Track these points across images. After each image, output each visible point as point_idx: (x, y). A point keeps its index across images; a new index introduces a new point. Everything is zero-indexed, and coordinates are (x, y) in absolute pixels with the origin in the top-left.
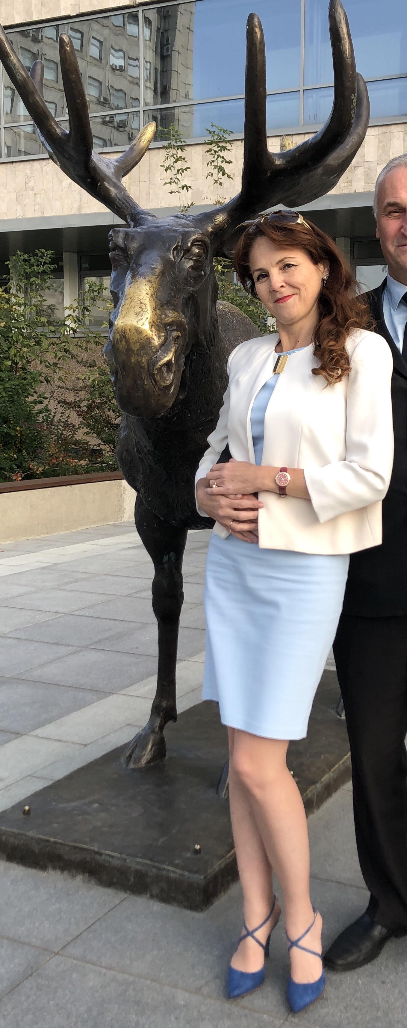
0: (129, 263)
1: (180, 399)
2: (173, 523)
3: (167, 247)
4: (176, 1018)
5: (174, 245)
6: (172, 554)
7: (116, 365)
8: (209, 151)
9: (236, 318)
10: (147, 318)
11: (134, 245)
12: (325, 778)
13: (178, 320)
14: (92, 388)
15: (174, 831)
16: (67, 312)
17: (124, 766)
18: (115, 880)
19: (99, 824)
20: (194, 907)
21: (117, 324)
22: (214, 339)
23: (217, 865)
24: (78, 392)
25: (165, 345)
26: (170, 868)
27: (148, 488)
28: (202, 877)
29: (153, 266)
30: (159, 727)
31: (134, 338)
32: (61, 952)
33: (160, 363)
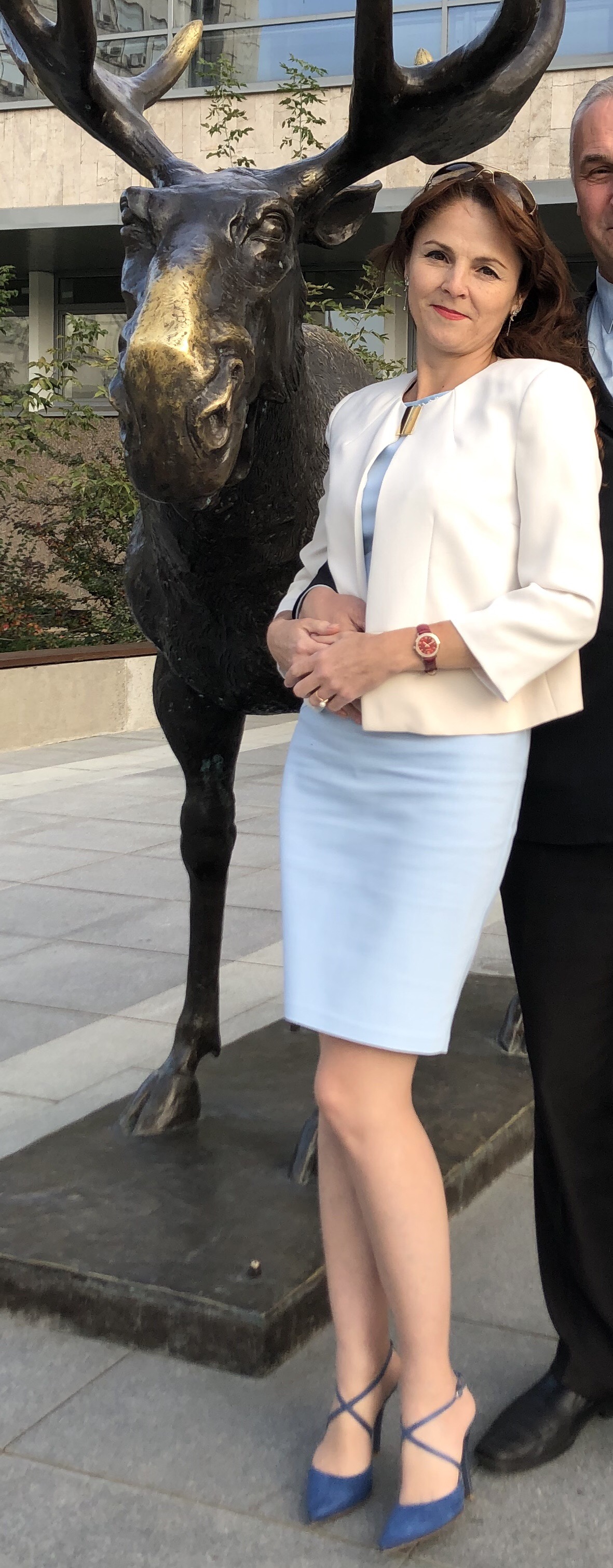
0: (155, 246)
1: (238, 480)
2: (221, 702)
3: (220, 219)
4: (215, 1558)
5: (233, 216)
6: (216, 758)
7: (131, 412)
8: (287, 101)
9: (336, 353)
10: (186, 333)
11: (164, 216)
12: (480, 1152)
13: (238, 340)
14: (75, 501)
15: (214, 1239)
16: (33, 372)
17: (126, 1131)
18: (108, 1325)
19: (80, 1228)
20: (248, 1369)
21: (134, 342)
22: (299, 381)
23: (289, 1297)
24: (50, 507)
25: (215, 380)
26: (207, 1301)
27: (179, 640)
28: (263, 1315)
29: (195, 249)
30: (188, 1062)
31: (162, 366)
32: (9, 1449)
33: (206, 410)
